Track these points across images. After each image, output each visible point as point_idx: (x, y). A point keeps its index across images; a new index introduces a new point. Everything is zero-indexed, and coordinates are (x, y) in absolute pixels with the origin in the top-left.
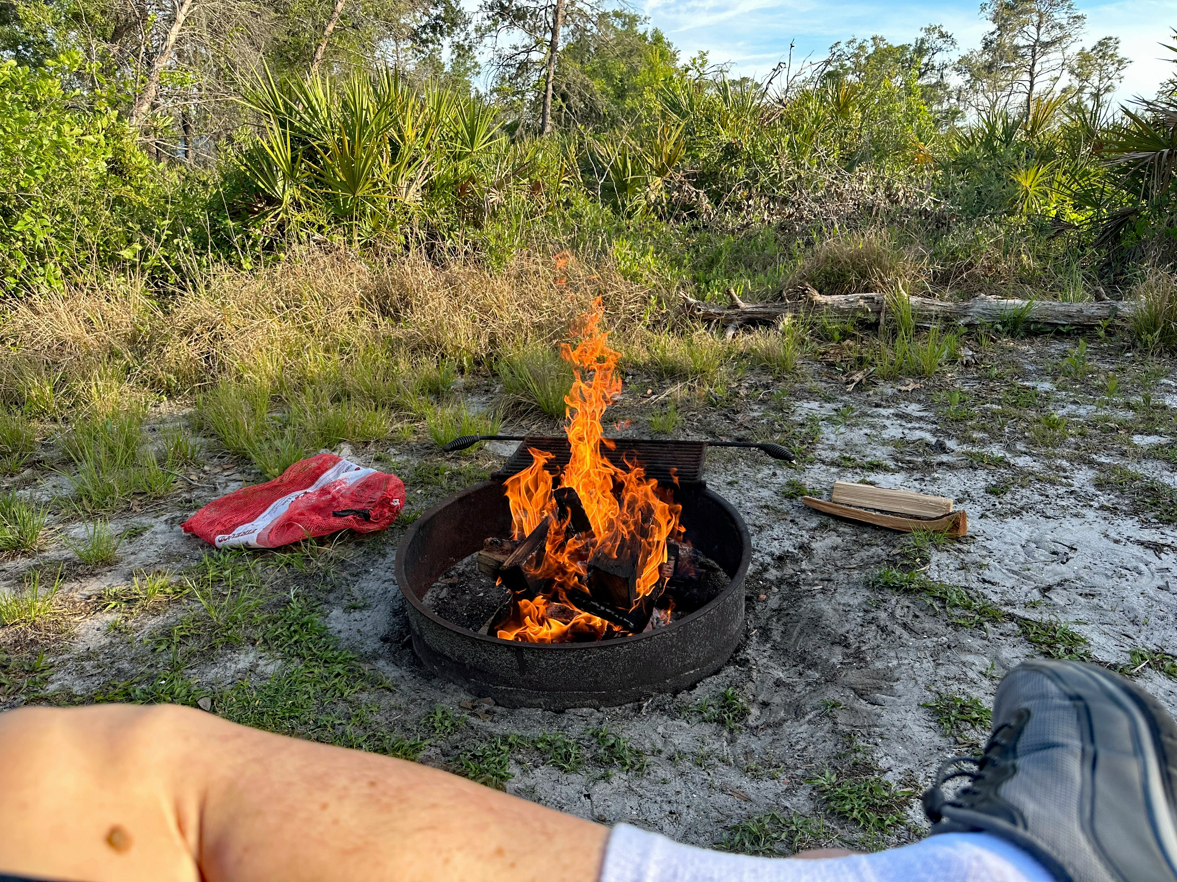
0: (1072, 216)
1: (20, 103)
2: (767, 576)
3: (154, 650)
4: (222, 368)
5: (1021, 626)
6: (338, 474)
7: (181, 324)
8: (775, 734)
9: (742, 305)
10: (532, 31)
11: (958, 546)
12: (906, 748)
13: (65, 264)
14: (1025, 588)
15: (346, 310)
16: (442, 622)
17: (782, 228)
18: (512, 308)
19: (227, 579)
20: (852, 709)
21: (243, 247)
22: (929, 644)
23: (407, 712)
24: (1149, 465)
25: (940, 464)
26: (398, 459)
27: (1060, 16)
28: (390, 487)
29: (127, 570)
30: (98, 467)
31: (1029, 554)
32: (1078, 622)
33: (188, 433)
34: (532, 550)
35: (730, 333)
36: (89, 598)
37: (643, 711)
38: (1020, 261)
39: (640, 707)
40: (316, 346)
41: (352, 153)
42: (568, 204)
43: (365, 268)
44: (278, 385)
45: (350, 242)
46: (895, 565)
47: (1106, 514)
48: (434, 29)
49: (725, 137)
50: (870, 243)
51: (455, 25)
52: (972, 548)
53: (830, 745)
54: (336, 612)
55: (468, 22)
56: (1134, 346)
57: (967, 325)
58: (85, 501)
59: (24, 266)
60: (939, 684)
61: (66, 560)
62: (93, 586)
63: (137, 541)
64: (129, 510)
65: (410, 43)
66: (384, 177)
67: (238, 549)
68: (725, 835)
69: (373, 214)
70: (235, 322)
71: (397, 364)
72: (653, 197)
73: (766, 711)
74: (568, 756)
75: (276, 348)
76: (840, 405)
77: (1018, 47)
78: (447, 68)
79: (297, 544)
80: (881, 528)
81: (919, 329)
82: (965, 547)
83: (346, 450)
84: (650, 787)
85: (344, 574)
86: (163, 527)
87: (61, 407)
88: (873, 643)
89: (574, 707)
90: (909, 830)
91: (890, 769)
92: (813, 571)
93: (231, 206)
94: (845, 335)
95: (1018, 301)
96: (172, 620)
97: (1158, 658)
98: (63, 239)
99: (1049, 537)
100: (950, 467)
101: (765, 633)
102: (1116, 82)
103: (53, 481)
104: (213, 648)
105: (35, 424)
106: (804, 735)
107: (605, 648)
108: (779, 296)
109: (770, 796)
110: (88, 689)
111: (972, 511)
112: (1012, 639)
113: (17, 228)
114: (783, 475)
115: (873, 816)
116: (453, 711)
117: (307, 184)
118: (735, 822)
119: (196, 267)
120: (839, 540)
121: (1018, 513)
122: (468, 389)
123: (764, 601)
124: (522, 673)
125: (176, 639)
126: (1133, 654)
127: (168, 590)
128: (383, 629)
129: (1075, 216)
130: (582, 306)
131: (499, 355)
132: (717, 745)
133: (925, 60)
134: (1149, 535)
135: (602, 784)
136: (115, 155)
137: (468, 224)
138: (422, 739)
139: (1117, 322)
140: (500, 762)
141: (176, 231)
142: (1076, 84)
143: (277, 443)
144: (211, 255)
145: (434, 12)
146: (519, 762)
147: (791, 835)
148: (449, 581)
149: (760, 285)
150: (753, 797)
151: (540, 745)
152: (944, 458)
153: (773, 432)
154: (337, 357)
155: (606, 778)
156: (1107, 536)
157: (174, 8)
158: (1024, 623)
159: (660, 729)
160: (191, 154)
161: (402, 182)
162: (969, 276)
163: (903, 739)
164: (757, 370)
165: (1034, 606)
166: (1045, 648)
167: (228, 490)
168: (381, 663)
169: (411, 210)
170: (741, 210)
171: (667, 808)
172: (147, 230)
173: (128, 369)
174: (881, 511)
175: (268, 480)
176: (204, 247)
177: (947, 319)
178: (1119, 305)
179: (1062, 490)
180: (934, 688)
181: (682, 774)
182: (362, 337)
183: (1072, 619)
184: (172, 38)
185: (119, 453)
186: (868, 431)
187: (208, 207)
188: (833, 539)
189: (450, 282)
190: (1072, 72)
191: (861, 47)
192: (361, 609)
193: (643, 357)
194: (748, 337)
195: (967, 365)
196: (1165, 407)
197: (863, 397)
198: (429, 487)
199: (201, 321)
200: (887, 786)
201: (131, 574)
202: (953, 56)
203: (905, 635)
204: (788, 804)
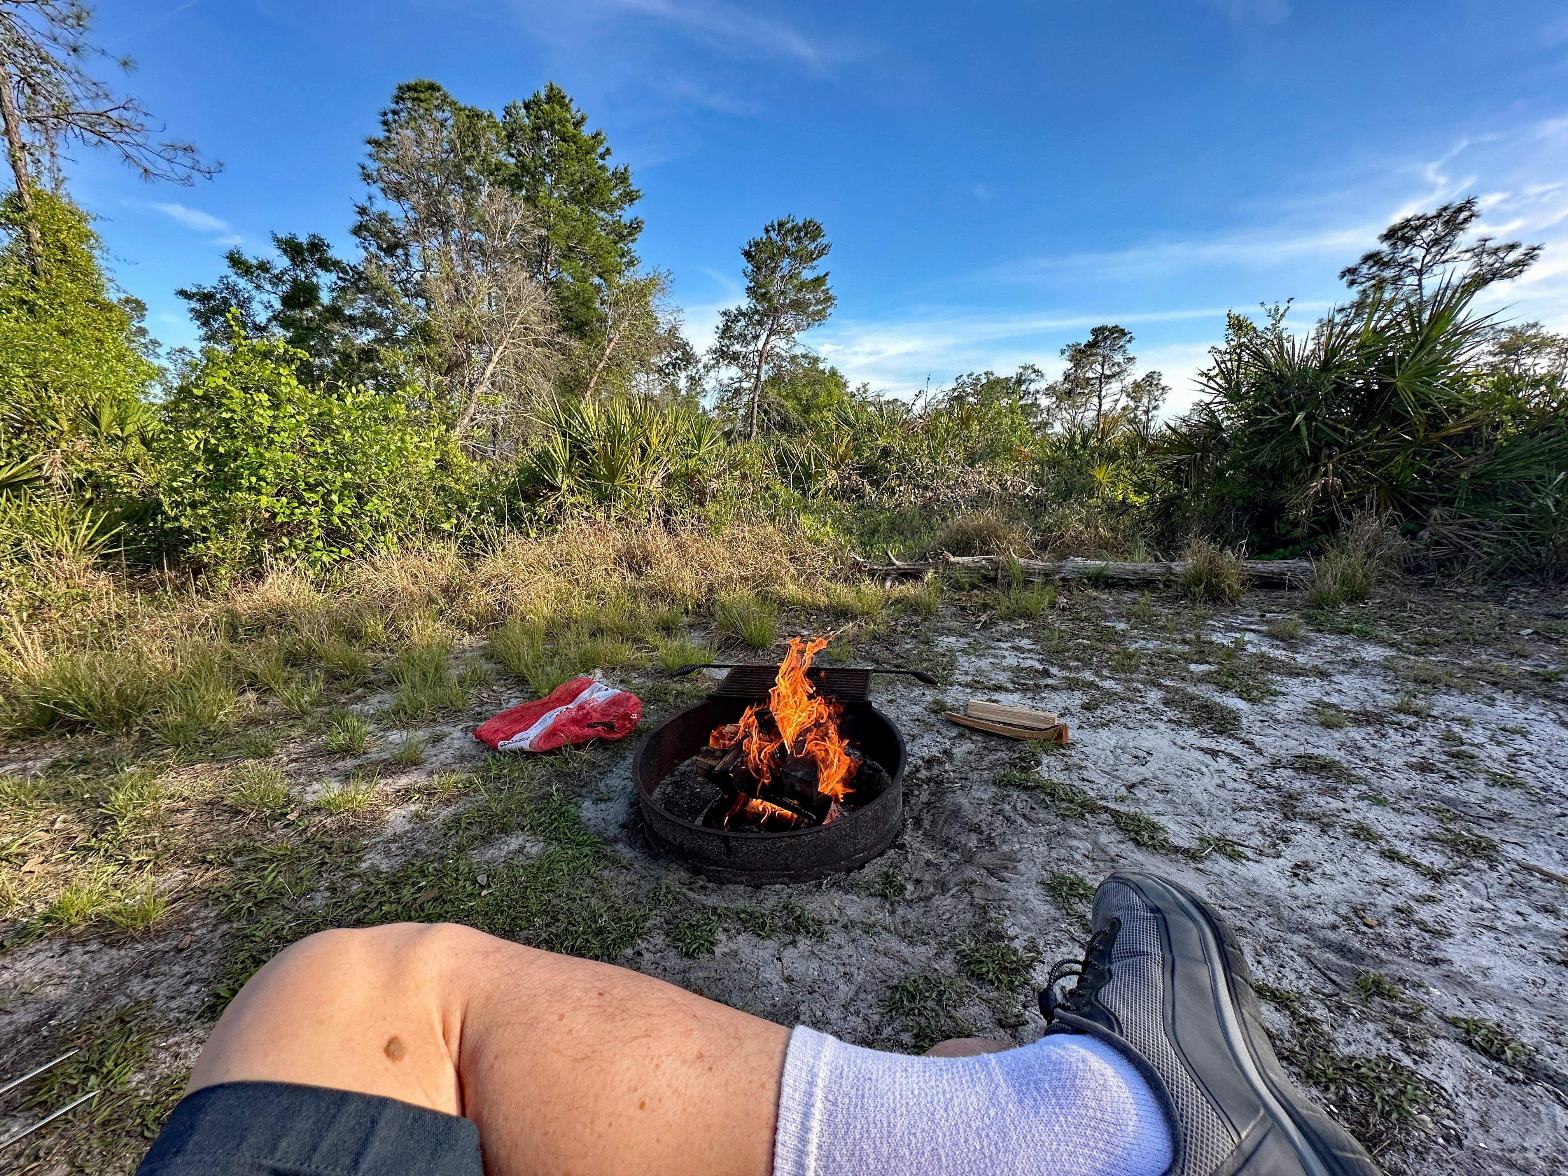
0: (1133, 498)
1: (375, 420)
2: (919, 775)
3: (446, 834)
4: (511, 611)
5: (1113, 817)
6: (592, 694)
7: (482, 578)
8: (926, 906)
9: (897, 563)
10: (742, 368)
11: (1063, 751)
12: (1028, 918)
13: (400, 534)
14: (1115, 786)
15: (604, 567)
16: (667, 815)
17: (924, 507)
18: (726, 564)
19: (505, 776)
20: (985, 885)
21: (531, 522)
22: (1043, 831)
23: (639, 887)
24: (1203, 688)
25: (1047, 686)
26: (637, 681)
27: (1119, 358)
28: (631, 704)
29: (429, 768)
30: (413, 686)
31: (1117, 758)
32: (1157, 814)
33: (483, 661)
34: (737, 758)
35: (888, 584)
36: (399, 791)
37: (823, 887)
38: (1098, 532)
39: (821, 884)
40: (580, 594)
41: (613, 455)
42: (768, 488)
43: (619, 536)
44: (552, 623)
45: (609, 517)
46: (1015, 766)
47: (1173, 726)
48: (674, 366)
49: (881, 442)
50: (988, 519)
51: (690, 363)
52: (1073, 753)
53: (969, 916)
54: (587, 804)
55: (698, 362)
56: (1186, 596)
57: (1061, 579)
58: (401, 714)
59: (370, 535)
60: (1052, 864)
61: (384, 760)
62: (403, 781)
63: (439, 746)
64: (434, 720)
65: (657, 376)
66: (635, 471)
67: (515, 753)
68: (888, 993)
69: (626, 497)
70: (522, 577)
71: (639, 607)
72: (830, 484)
73: (919, 887)
74: (764, 924)
75: (552, 594)
76: (971, 640)
77: (1089, 379)
78: (683, 393)
79: (559, 749)
80: (1004, 737)
81: (1027, 582)
82: (1068, 752)
83: (599, 673)
84: (829, 952)
85: (594, 773)
86: (460, 734)
87: (389, 640)
88: (1000, 831)
89: (770, 884)
90: (1033, 990)
91: (1016, 937)
92: (954, 772)
93: (523, 492)
94: (973, 586)
95: (1098, 562)
96: (461, 809)
97: (1221, 844)
98: (400, 516)
99: (1131, 744)
100: (1054, 688)
101: (918, 822)
102: (1160, 403)
103: (379, 697)
104: (491, 833)
105: (369, 653)
106: (949, 907)
107: (794, 837)
108: (924, 557)
109: (923, 959)
110: (392, 867)
111: (1071, 723)
112: (1107, 827)
113: (367, 508)
114: (930, 695)
115: (1003, 977)
116: (675, 887)
117: (580, 476)
118: (896, 981)
119: (496, 535)
120: (973, 746)
121: (1107, 725)
122: (691, 626)
123: (917, 796)
124: (729, 857)
125: (463, 825)
126: (1201, 840)
127: (460, 785)
128: (622, 818)
129: (1136, 499)
130: (777, 563)
131: (715, 601)
132: (880, 916)
133: (1023, 388)
134: (1206, 743)
135: (791, 949)
136: (442, 456)
137: (695, 503)
138: (650, 910)
139: (1172, 578)
140: (710, 930)
141: (482, 509)
142: (1132, 404)
143: (548, 669)
144: (507, 527)
145: (674, 355)
146: (726, 930)
147: (941, 994)
148: (673, 779)
149: (911, 548)
150: (910, 960)
151: (742, 916)
152: (1049, 681)
153: (922, 660)
154: (595, 602)
155: (794, 943)
156: (1175, 744)
157: (491, 352)
158: (1115, 814)
159: (837, 902)
160: (497, 452)
161: (648, 475)
162: (1062, 543)
163: (1026, 911)
164: (909, 612)
165: (1122, 799)
166: (1133, 835)
167: (510, 705)
168: (620, 846)
169: (653, 494)
170: (895, 494)
171: (841, 968)
172: (461, 508)
173: (441, 612)
174: (1004, 723)
175: (540, 698)
176: (503, 521)
177: (1046, 575)
178: (1173, 565)
179: (1139, 707)
180: (1049, 869)
181: (854, 940)
182: (614, 587)
183: (1152, 811)
184: (488, 373)
185: (430, 677)
186: (992, 660)
187: (507, 493)
188: (968, 746)
189: (680, 546)
190: (1128, 396)
191: (978, 379)
192: (606, 801)
193: (823, 601)
194: (902, 587)
195: (1064, 609)
196: (1212, 643)
197: (987, 633)
198: (660, 704)
199: (496, 576)
200: (1015, 952)
201: (432, 772)
202: (1042, 385)
203: (1025, 824)
204: (937, 967)
